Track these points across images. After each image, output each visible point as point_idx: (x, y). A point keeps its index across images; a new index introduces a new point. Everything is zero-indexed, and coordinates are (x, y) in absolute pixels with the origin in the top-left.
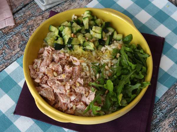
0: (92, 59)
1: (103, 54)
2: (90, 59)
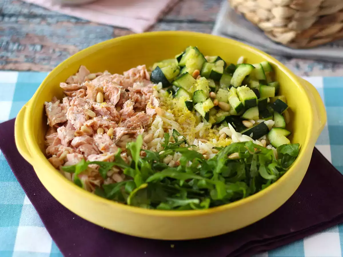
2: (183, 128)
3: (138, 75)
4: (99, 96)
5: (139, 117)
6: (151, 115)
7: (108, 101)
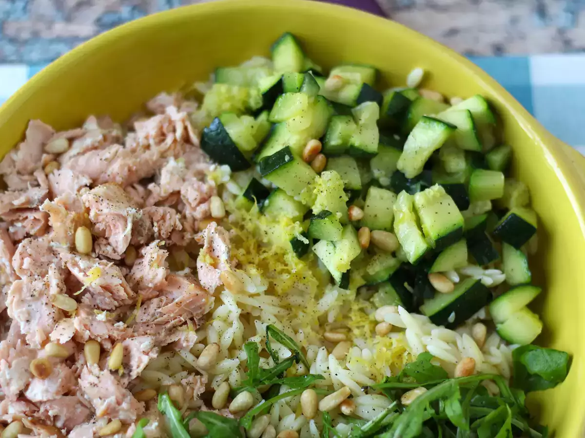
0: (301, 314)
1: (368, 334)
2: (288, 308)
3: (169, 140)
4: (82, 238)
5: (183, 304)
6: (210, 289)
7: (104, 242)
